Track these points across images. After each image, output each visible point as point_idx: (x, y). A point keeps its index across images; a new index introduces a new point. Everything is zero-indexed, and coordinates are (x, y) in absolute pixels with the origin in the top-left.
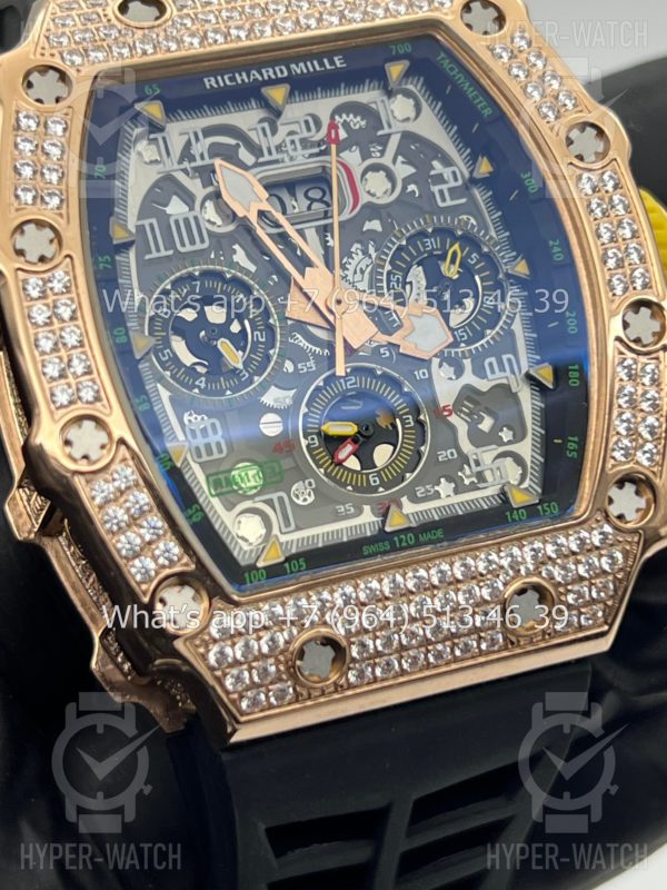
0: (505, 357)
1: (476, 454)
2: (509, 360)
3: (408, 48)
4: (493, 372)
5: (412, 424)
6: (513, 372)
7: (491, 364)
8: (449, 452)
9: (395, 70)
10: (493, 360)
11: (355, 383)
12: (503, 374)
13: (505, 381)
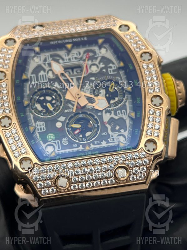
0: (123, 111)
1: (112, 134)
2: (124, 112)
3: (104, 36)
4: (119, 114)
5: (97, 126)
6: (124, 114)
7: (119, 112)
8: (105, 133)
9: (100, 41)
10: (119, 111)
11: (82, 116)
12: (122, 115)
13: (122, 117)
